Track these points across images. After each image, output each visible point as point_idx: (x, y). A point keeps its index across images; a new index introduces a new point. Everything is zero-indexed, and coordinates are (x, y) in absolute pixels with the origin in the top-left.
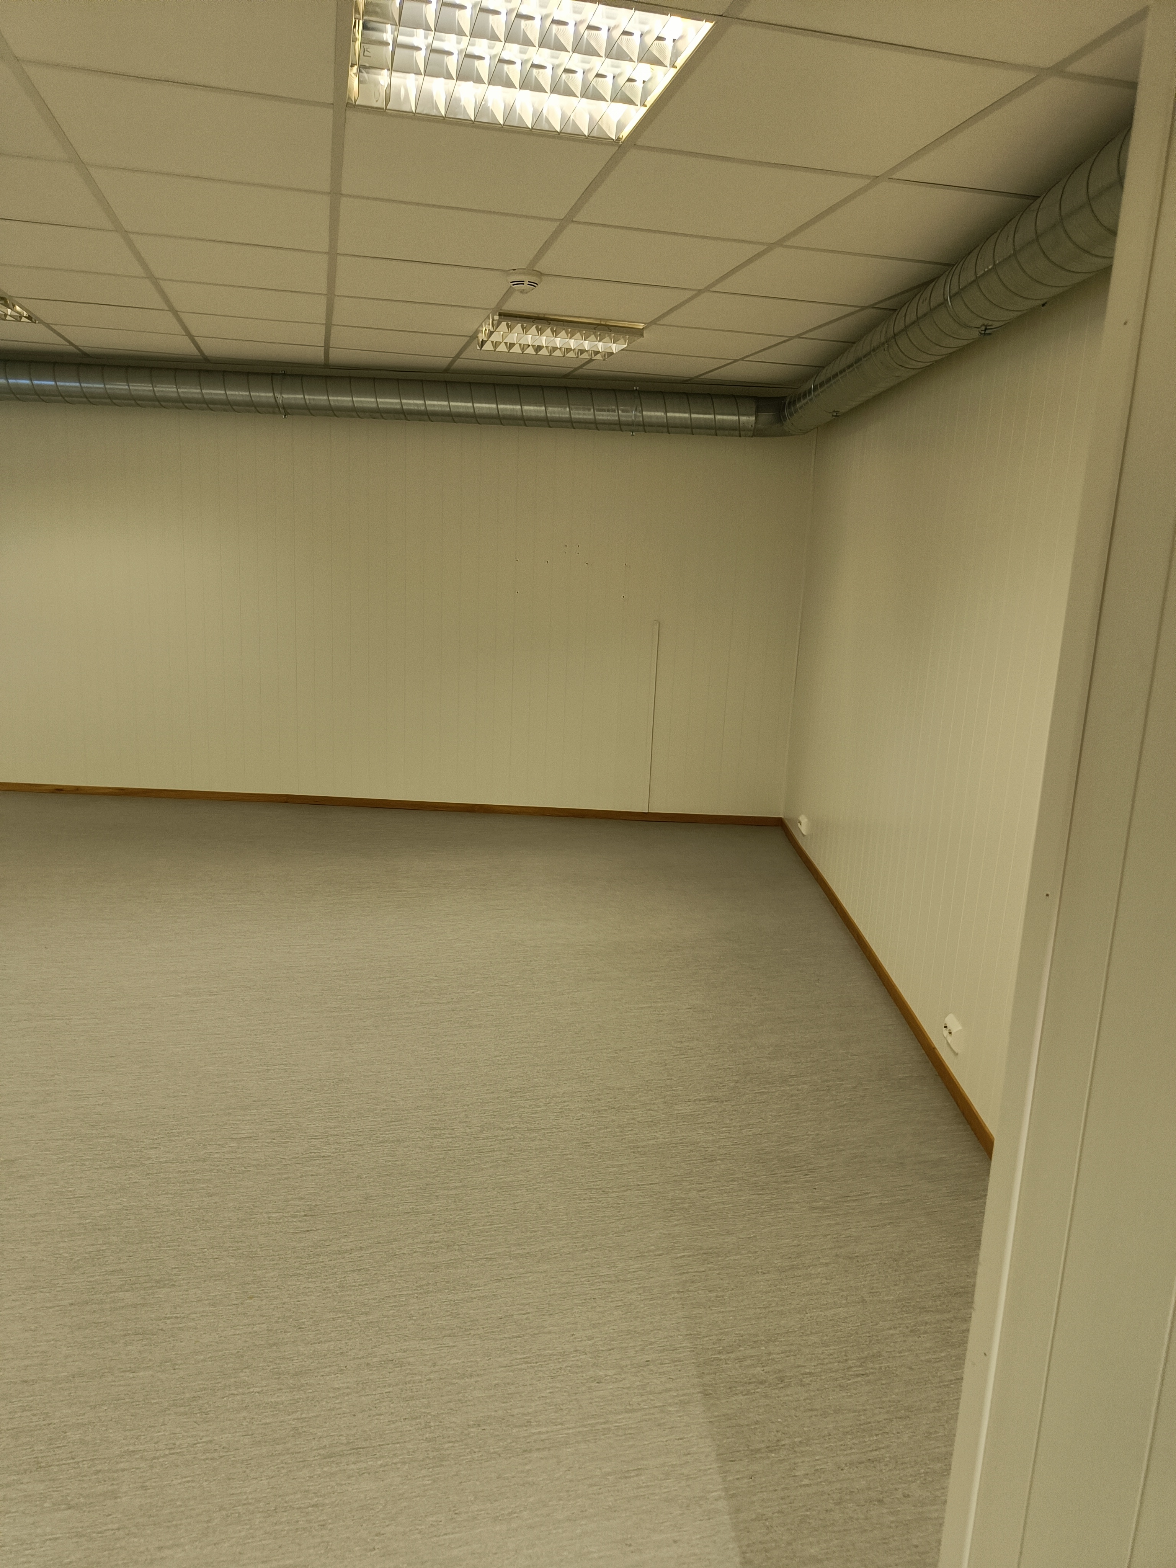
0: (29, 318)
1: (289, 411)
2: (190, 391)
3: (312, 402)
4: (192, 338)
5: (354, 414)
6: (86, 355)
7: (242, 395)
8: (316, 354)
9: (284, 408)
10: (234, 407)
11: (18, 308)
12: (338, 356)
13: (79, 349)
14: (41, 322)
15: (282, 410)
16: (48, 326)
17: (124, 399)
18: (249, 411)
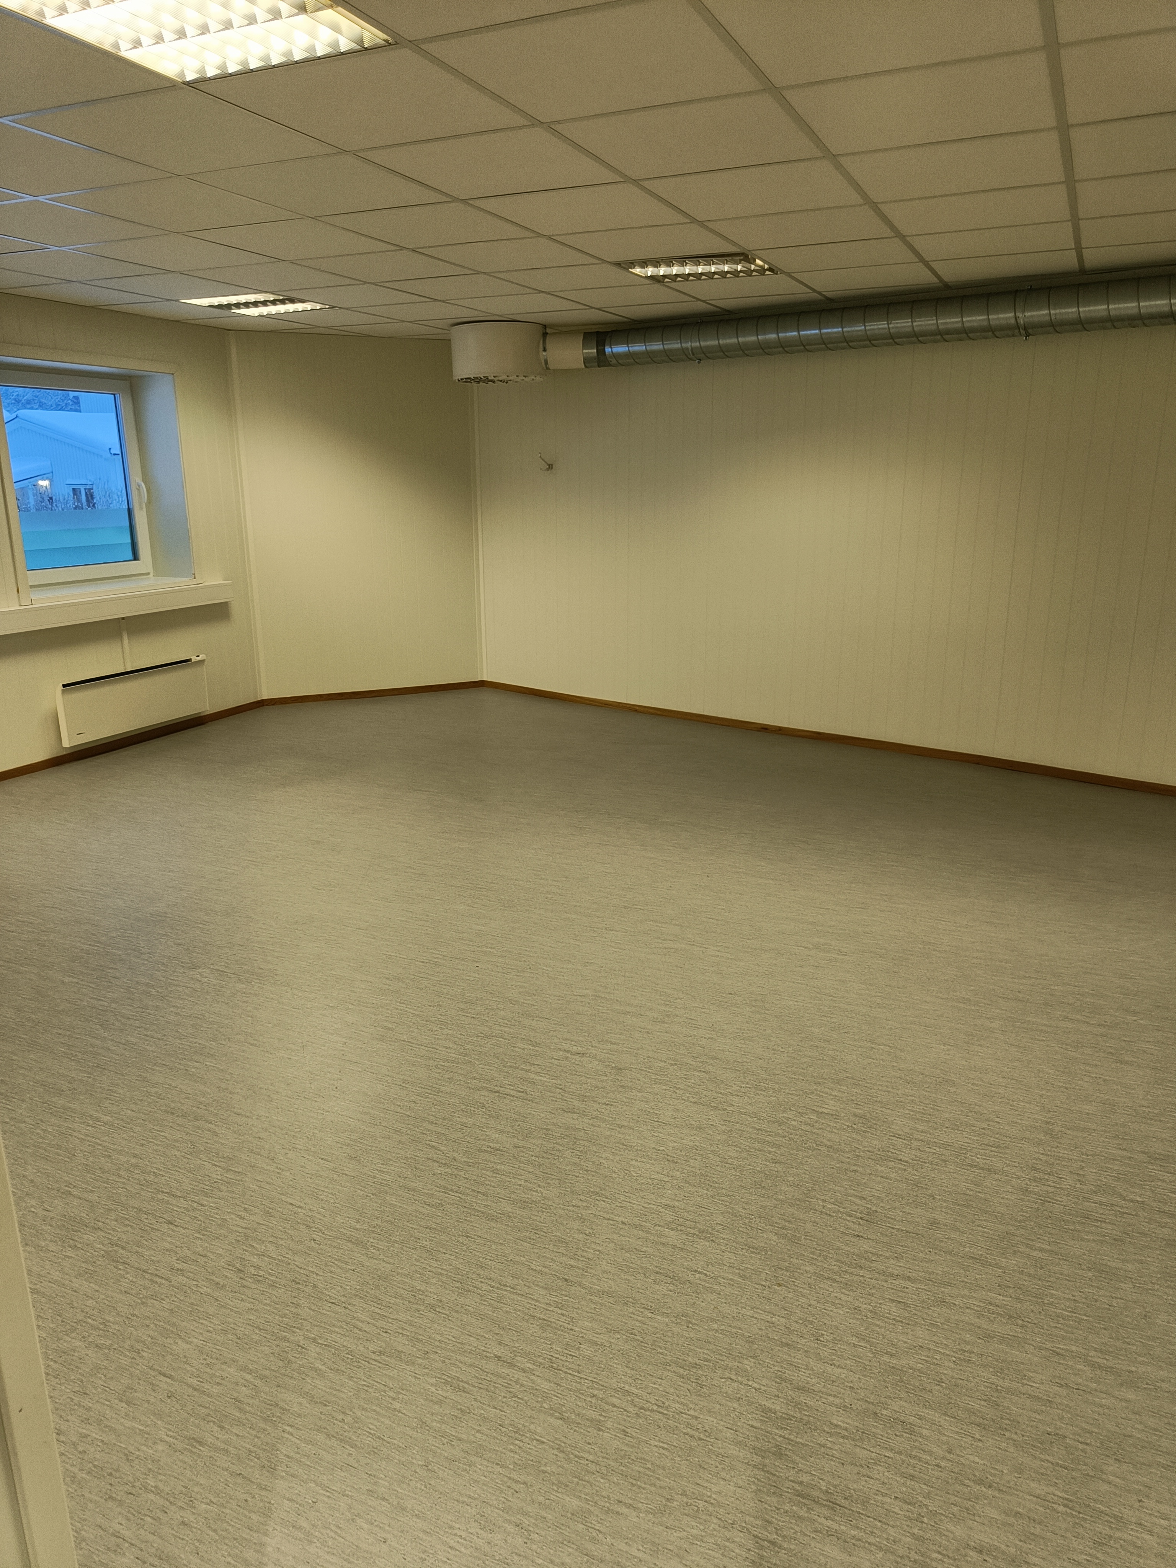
0: (770, 269)
1: (1030, 331)
2: (925, 323)
3: (1058, 317)
4: (927, 264)
5: (1109, 324)
6: (830, 300)
7: (979, 320)
8: (1067, 261)
9: (1025, 329)
10: (970, 335)
11: (758, 262)
12: (1094, 258)
13: (824, 296)
14: (783, 272)
15: (1023, 332)
16: (789, 275)
17: (860, 341)
18: (985, 338)
